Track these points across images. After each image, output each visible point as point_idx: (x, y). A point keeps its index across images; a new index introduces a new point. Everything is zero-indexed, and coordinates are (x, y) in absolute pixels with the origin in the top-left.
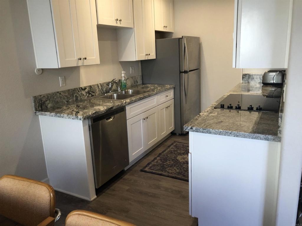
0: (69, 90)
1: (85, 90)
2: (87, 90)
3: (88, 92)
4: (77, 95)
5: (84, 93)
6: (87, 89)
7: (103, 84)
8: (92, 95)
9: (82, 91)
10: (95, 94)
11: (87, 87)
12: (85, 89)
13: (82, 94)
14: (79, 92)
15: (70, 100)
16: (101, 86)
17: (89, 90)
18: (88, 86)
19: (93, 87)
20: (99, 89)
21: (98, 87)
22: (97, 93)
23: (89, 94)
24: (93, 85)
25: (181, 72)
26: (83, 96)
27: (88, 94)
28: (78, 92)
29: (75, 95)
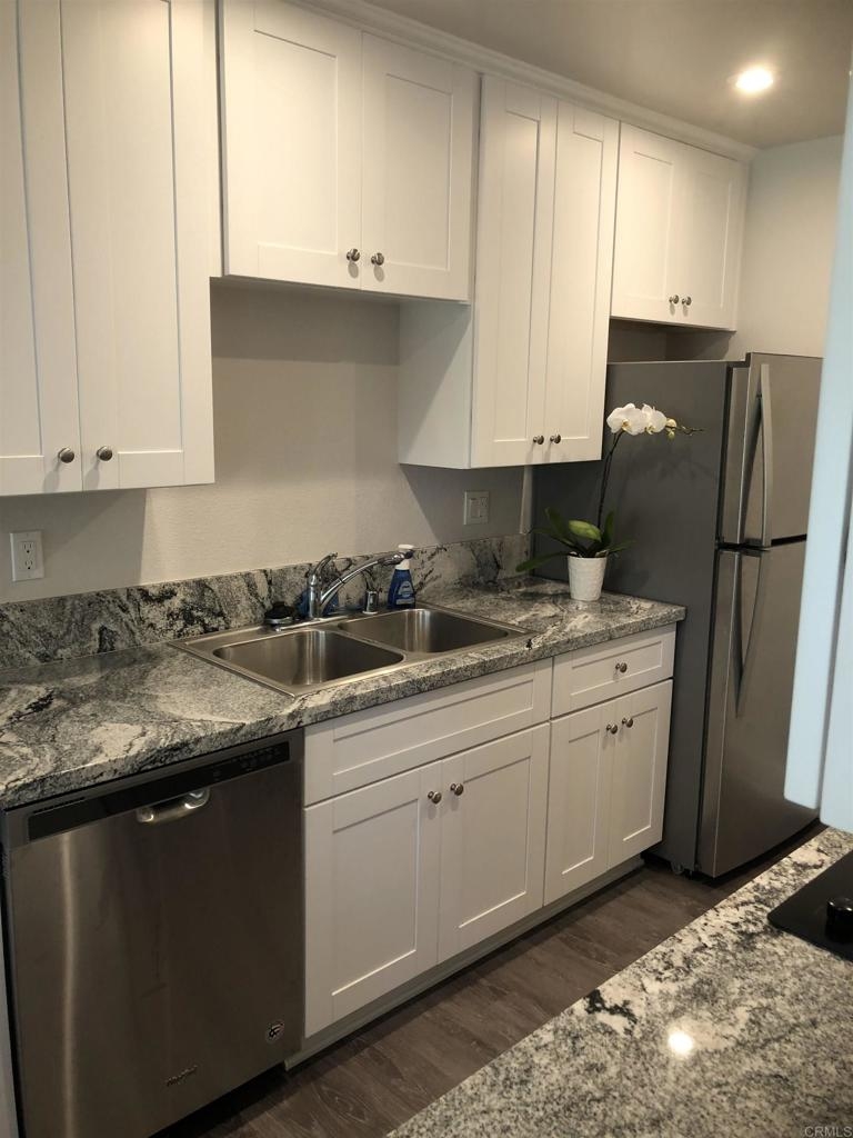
0: (62, 600)
1: (167, 603)
2: (176, 603)
3: (183, 610)
4: (112, 627)
5: (153, 613)
6: (180, 596)
7: (284, 572)
8: (204, 626)
9: (145, 608)
10: (228, 623)
11: (178, 585)
12: (167, 594)
13: (141, 620)
14: (125, 610)
15: (60, 651)
16: (270, 583)
17: (188, 599)
18: (186, 584)
19: (215, 587)
20: (256, 596)
21: (251, 586)
22: (237, 616)
23: (189, 619)
24: (218, 579)
25: (724, 546)
26: (149, 632)
27: (179, 624)
28: (118, 610)
29: (96, 626)
